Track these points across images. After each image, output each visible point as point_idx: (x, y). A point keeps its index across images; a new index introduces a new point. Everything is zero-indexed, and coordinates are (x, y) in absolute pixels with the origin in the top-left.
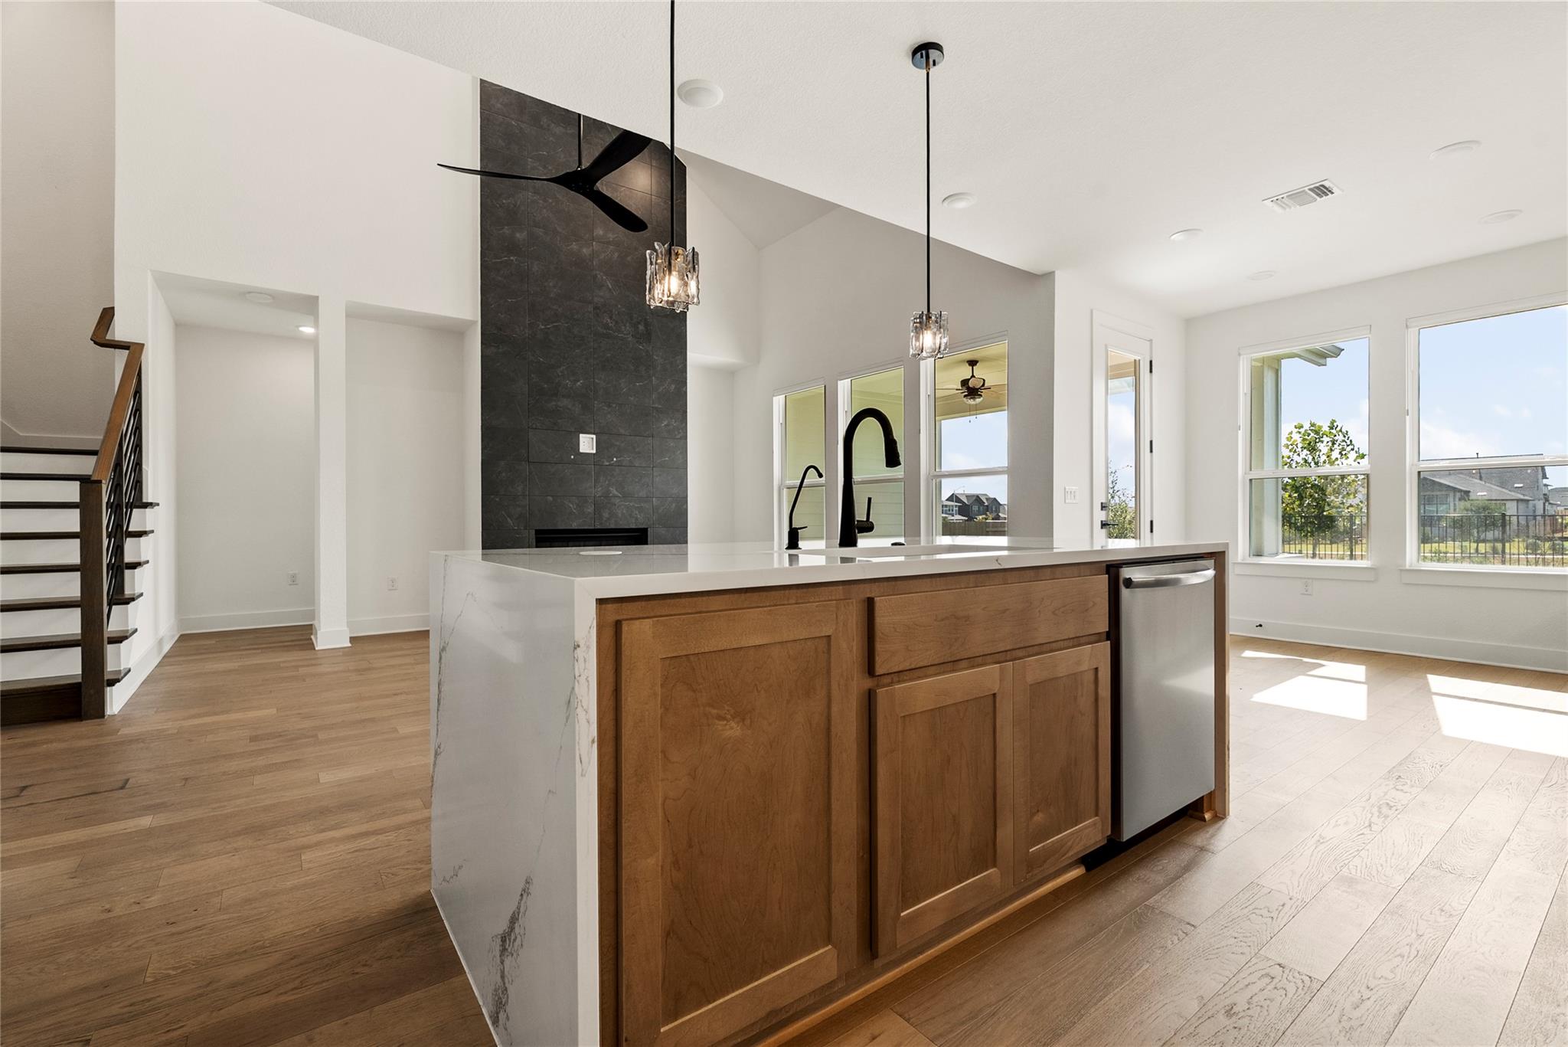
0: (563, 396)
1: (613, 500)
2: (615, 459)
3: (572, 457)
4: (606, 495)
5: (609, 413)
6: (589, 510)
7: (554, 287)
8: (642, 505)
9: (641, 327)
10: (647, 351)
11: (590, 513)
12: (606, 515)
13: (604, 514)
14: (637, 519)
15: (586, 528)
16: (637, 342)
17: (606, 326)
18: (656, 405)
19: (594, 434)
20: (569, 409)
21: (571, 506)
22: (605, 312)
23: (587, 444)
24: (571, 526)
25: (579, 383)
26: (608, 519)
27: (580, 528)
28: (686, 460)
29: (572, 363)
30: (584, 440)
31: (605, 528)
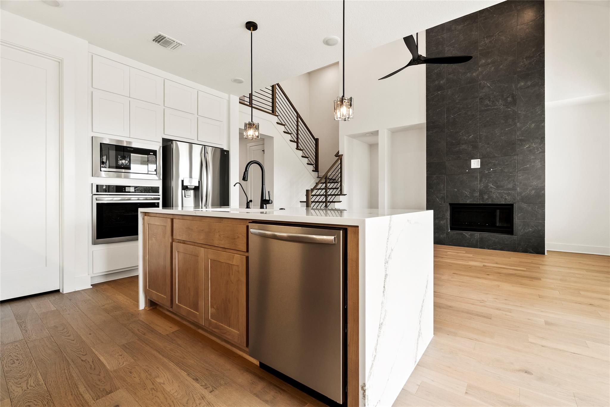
0: (462, 144)
1: (490, 190)
2: (492, 169)
3: (467, 171)
4: (486, 187)
5: (488, 147)
6: (476, 195)
7: (458, 97)
8: (510, 192)
9: (509, 99)
10: (514, 110)
11: (476, 196)
12: (486, 197)
13: (485, 197)
14: (506, 199)
15: (474, 203)
16: (506, 108)
17: (487, 105)
18: (520, 138)
19: (479, 159)
20: (465, 149)
21: (466, 193)
22: (486, 99)
23: (475, 164)
24: (467, 202)
25: (471, 137)
26: (487, 199)
27: (471, 203)
28: (544, 166)
29: (467, 128)
30: (474, 162)
31: (485, 203)
